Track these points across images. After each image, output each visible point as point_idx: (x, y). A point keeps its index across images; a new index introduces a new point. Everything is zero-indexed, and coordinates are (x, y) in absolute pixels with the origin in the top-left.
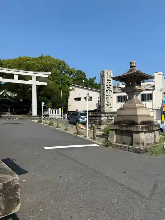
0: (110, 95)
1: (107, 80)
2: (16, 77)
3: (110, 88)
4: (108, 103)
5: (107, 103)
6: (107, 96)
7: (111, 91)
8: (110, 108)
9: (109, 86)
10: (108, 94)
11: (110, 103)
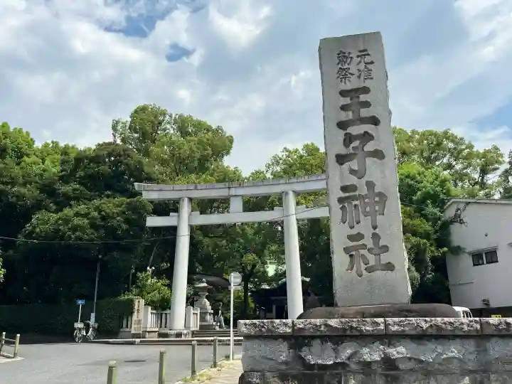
0: (370, 185)
1: (343, 93)
2: (236, 205)
3: (367, 137)
4: (359, 236)
5: (351, 238)
6: (344, 189)
7: (378, 154)
8: (379, 274)
9: (356, 130)
10: (353, 180)
11: (376, 237)
